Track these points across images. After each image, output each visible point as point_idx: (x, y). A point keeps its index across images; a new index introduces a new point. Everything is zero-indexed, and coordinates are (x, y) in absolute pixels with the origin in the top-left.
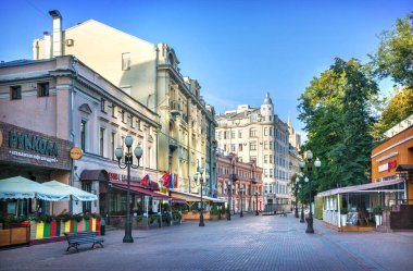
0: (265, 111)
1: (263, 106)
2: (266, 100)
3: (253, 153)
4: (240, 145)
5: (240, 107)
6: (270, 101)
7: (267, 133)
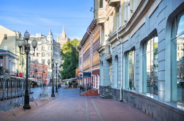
0: (49, 39)
1: (48, 36)
2: (50, 33)
3: (43, 58)
4: (37, 53)
5: (37, 34)
6: (52, 34)
7: (50, 49)
